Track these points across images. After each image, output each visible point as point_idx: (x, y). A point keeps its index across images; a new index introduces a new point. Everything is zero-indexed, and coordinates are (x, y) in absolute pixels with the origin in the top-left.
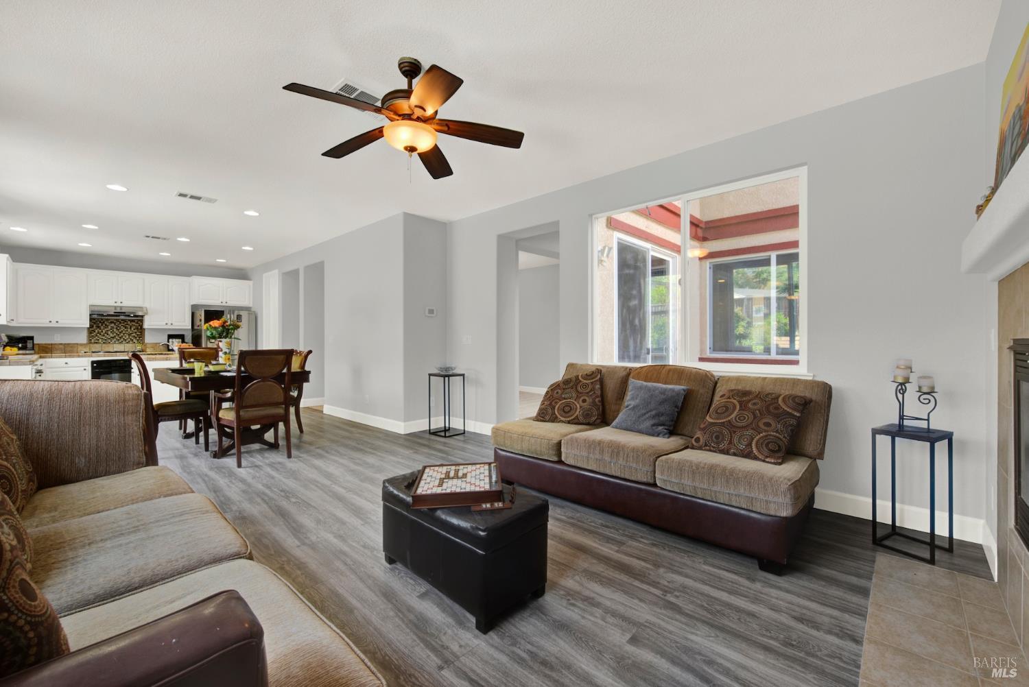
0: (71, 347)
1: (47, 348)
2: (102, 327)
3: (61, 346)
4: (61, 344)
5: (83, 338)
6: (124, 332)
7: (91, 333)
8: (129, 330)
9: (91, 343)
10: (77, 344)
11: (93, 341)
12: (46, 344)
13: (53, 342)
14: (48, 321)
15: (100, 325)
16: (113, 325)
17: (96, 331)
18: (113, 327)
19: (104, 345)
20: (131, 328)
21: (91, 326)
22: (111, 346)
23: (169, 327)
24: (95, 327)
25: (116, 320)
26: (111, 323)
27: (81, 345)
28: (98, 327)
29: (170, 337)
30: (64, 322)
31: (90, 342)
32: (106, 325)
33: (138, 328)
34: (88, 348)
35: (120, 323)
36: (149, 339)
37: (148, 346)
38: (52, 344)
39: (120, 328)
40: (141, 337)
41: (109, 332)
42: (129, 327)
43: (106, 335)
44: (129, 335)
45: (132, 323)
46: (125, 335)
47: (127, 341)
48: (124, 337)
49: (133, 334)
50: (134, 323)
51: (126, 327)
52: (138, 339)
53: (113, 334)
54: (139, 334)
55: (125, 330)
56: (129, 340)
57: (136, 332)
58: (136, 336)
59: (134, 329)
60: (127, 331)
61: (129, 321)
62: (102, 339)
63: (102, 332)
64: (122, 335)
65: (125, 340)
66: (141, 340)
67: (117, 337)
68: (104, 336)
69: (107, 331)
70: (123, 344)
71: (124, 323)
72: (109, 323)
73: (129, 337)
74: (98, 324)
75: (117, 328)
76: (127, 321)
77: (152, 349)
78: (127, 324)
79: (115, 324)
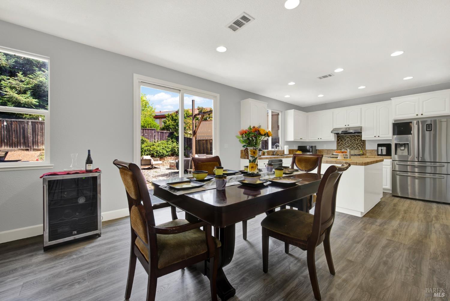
1: (321, 151)
2: (343, 141)
3: (326, 151)
4: (326, 150)
5: (334, 147)
6: (354, 143)
7: (338, 144)
8: (357, 142)
9: (338, 149)
10: (332, 150)
11: (339, 148)
12: (321, 150)
13: (323, 149)
14: (317, 139)
16: (348, 139)
17: (341, 143)
18: (348, 140)
20: (358, 140)
21: (338, 140)
23: (377, 138)
24: (340, 141)
25: (350, 136)
26: (348, 138)
27: (335, 150)
28: (341, 140)
29: (379, 145)
30: (324, 139)
32: (345, 139)
33: (361, 140)
35: (352, 138)
36: (368, 147)
37: (367, 151)
38: (323, 150)
39: (352, 141)
40: (363, 146)
41: (347, 143)
42: (357, 140)
43: (345, 145)
44: (357, 145)
45: (358, 137)
46: (355, 144)
47: (356, 148)
48: (354, 146)
49: (359, 144)
50: (359, 137)
51: (355, 140)
52: (361, 147)
53: (348, 144)
54: (362, 144)
55: (355, 141)
56: (357, 148)
57: (360, 143)
58: (360, 145)
59: (359, 141)
60: (356, 142)
61: (357, 136)
62: (343, 147)
63: (343, 143)
64: (353, 145)
65: (355, 148)
66: (363, 148)
67: (350, 146)
68: (344, 145)
69: (346, 142)
70: (353, 150)
71: (354, 137)
72: (346, 138)
73: (357, 146)
74: (341, 139)
75: (350, 141)
76: (356, 136)
77: (370, 154)
78: (356, 138)
79: (349, 138)
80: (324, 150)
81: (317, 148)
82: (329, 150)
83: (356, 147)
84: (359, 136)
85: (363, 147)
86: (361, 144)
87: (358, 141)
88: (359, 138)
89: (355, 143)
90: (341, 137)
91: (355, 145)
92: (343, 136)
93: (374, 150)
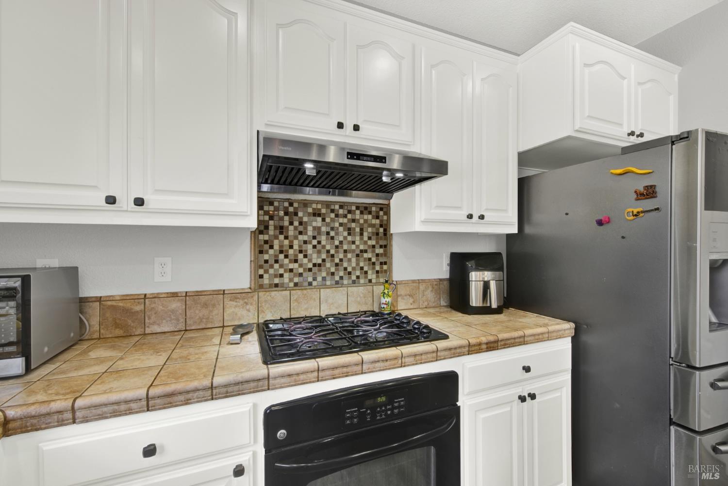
0: (205, 305)
1: (127, 312)
2: (291, 232)
3: (176, 305)
4: (174, 295)
6: (345, 247)
7: (261, 252)
8: (358, 238)
9: (261, 287)
11: (266, 280)
12: (125, 298)
13: (149, 290)
15: (286, 223)
16: (318, 222)
17: (276, 243)
18: (317, 229)
19: (297, 293)
20: (361, 234)
21: (263, 227)
22: (313, 293)
24: (272, 231)
25: (327, 204)
26: (316, 214)
27: (236, 295)
28: (281, 229)
29: (464, 260)
31: (258, 285)
33: (377, 234)
34: (253, 308)
35: (337, 216)
37: (402, 290)
39: (337, 234)
40: (385, 263)
41: (310, 247)
42: (358, 230)
43: (301, 256)
44: (358, 256)
45: (366, 217)
46: (349, 255)
47: (354, 278)
48: (345, 264)
49: (366, 251)
50: (370, 217)
51: (350, 231)
52: (378, 268)
53: (319, 252)
54: (381, 251)
55: (350, 238)
56: (358, 273)
57: (374, 247)
58: (374, 260)
59: (370, 238)
60: (354, 243)
61: (358, 208)
62: (291, 270)
63: (291, 247)
64: (341, 256)
65: (350, 273)
66: (386, 271)
67: (328, 265)
68: (296, 261)
69: (305, 242)
70: (342, 285)
71: (345, 216)
72: (309, 214)
73: (358, 264)
74: (282, 219)
75: (328, 233)
76: (354, 208)
77: (411, 300)
78: (354, 221)
79: (324, 220)
80: (156, 296)
81: (89, 289)
82: (199, 294)
83: (354, 269)
84: (370, 213)
85: (385, 267)
86: (377, 255)
87: (365, 238)
88: (366, 221)
89: (353, 247)
90: (277, 209)
91: (350, 260)
92: (291, 204)
93: (423, 281)
